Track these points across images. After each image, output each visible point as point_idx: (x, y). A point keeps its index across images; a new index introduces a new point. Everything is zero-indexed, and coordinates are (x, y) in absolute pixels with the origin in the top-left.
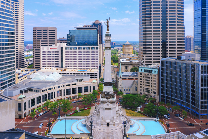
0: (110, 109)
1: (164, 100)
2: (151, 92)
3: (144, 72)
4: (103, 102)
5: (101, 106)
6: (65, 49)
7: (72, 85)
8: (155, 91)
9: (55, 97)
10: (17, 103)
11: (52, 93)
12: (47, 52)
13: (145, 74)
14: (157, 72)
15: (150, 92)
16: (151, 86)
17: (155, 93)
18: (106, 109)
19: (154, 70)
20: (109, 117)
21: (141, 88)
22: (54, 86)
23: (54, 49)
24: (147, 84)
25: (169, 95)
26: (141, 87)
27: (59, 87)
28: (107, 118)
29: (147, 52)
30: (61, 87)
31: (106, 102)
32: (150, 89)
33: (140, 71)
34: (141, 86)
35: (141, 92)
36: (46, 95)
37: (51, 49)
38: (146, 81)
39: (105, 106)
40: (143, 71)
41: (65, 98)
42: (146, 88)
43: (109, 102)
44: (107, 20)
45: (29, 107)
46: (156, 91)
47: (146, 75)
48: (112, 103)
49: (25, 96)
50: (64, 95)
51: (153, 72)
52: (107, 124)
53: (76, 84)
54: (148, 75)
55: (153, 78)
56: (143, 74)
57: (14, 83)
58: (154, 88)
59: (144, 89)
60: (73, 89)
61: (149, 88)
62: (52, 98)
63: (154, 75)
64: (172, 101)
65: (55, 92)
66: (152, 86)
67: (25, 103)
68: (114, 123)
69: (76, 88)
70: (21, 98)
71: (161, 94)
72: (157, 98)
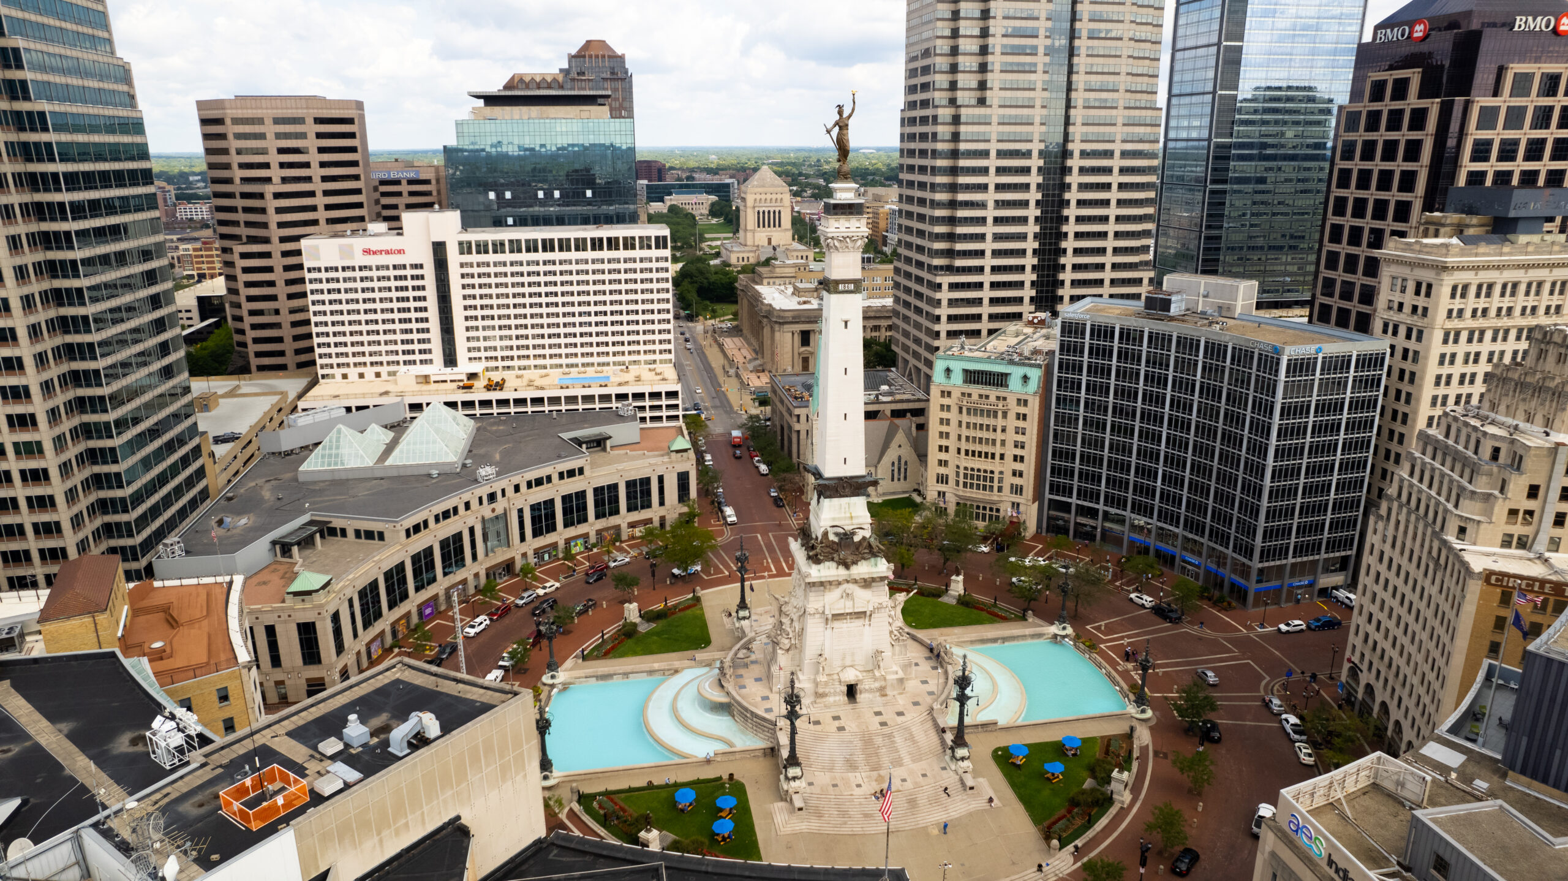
0: (860, 615)
1: (1061, 522)
2: (1000, 489)
3: (965, 381)
4: (822, 584)
5: (815, 602)
6: (462, 253)
7: (561, 476)
8: (1017, 481)
9: (474, 557)
10: (285, 622)
11: (458, 537)
12: (341, 275)
13: (970, 395)
14: (1034, 385)
15: (991, 487)
16: (997, 457)
17: (1018, 490)
18: (837, 617)
19: (1016, 372)
20: (853, 654)
21: (942, 470)
22: (466, 497)
23: (388, 252)
24: (978, 448)
25: (1094, 496)
26: (943, 463)
27: (492, 497)
28: (843, 659)
29: (959, 263)
30: (504, 494)
31: (839, 583)
32: (992, 472)
33: (938, 376)
34: (943, 456)
35: (942, 488)
36: (429, 551)
37: (367, 252)
38: (972, 433)
39: (832, 601)
40: (957, 378)
41: (530, 553)
42: (970, 465)
43: (855, 581)
44: (840, 113)
45: (355, 636)
46: (1028, 482)
47: (975, 397)
48: (867, 583)
49: (326, 578)
50: (523, 538)
51: (1015, 383)
52: (845, 689)
53: (581, 471)
54: (987, 397)
55: (1011, 415)
56: (956, 394)
57: (204, 494)
58: (1018, 466)
59: (962, 471)
60: (566, 499)
61: (989, 468)
62: (461, 563)
63: (1019, 400)
64: (1103, 528)
65: (472, 530)
66: (1002, 457)
67: (336, 618)
68: (883, 683)
69: (581, 495)
70: (309, 593)
71: (1048, 496)
72: (1031, 516)
